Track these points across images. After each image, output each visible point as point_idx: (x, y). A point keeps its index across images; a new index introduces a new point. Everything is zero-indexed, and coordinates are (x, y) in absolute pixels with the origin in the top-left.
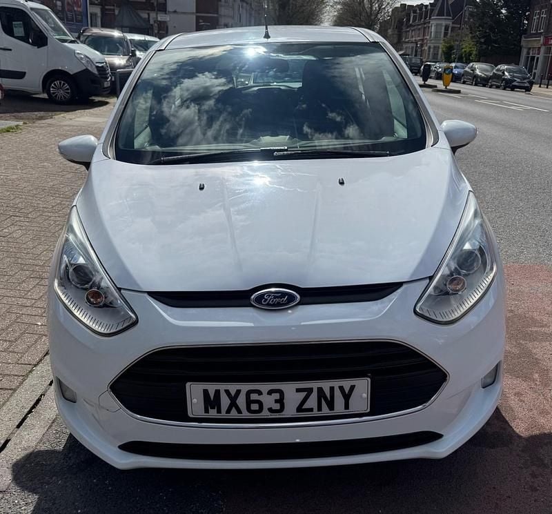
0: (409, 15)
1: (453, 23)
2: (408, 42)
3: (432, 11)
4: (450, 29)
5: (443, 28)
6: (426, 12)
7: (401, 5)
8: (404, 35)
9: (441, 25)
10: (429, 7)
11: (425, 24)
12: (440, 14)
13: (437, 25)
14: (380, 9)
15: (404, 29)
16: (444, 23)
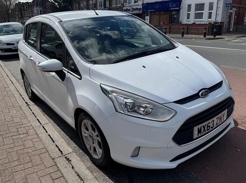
0: (24, 6)
1: (43, 9)
2: (26, 17)
3: (33, 4)
4: (42, 11)
5: (39, 11)
6: (31, 5)
7: (19, 2)
8: (23, 14)
9: (38, 10)
10: (32, 3)
11: (31, 9)
12: (37, 5)
13: (37, 10)
14: (10, 4)
15: (23, 12)
16: (39, 9)
